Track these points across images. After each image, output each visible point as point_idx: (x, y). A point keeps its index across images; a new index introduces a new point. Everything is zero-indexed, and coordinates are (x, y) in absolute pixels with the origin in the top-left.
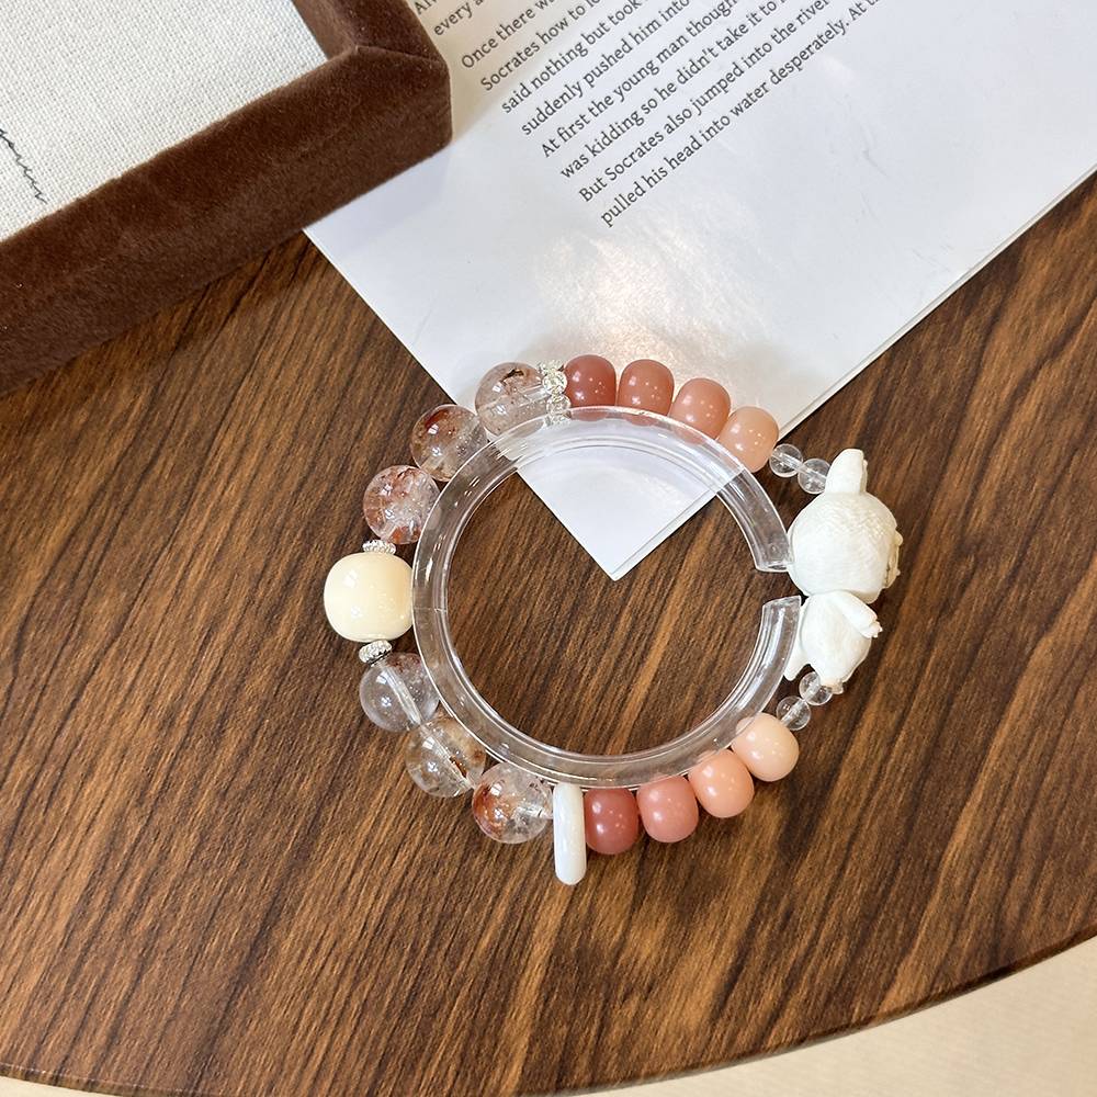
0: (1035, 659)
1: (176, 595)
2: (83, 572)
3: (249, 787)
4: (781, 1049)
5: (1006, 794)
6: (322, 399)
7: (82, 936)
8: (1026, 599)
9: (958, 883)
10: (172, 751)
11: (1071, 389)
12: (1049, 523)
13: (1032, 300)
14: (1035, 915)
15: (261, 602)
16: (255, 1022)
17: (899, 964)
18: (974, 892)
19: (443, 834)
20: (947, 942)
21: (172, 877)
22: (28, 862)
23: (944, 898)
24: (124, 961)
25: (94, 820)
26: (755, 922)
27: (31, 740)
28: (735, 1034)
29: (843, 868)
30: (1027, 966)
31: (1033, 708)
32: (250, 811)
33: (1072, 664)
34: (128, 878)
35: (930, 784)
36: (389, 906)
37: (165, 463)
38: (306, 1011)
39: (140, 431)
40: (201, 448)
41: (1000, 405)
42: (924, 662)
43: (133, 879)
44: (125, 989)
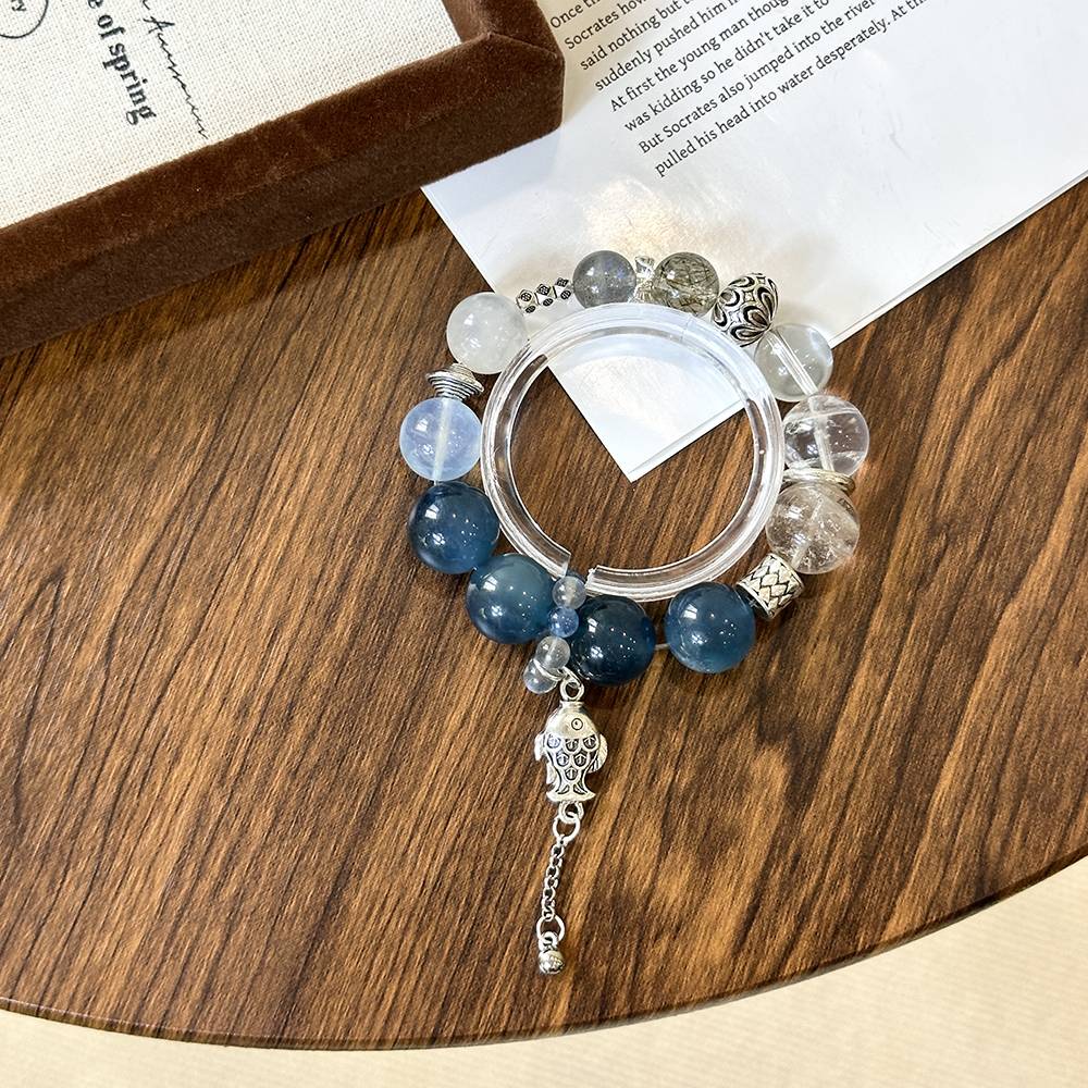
0: (1003, 623)
1: (245, 600)
2: (163, 584)
3: (316, 766)
4: (796, 978)
5: (984, 743)
6: (366, 422)
7: (176, 903)
8: (993, 569)
9: (945, 824)
10: (248, 736)
11: (1023, 385)
12: (1010, 502)
13: (986, 307)
14: (1015, 849)
15: (320, 601)
16: (331, 973)
17: (896, 897)
18: (960, 831)
19: (489, 800)
20: (938, 876)
21: (253, 849)
22: (125, 841)
23: (934, 838)
24: (213, 925)
25: (181, 800)
26: (768, 865)
27: (123, 733)
28: (755, 965)
29: (843, 815)
30: (1010, 895)
31: (1003, 667)
32: (318, 787)
33: (1036, 627)
34: (214, 851)
35: (916, 737)
36: (444, 865)
37: (230, 484)
38: (376, 961)
39: (206, 458)
40: (262, 470)
41: (961, 401)
42: (906, 630)
43: (218, 852)
44: (215, 949)
